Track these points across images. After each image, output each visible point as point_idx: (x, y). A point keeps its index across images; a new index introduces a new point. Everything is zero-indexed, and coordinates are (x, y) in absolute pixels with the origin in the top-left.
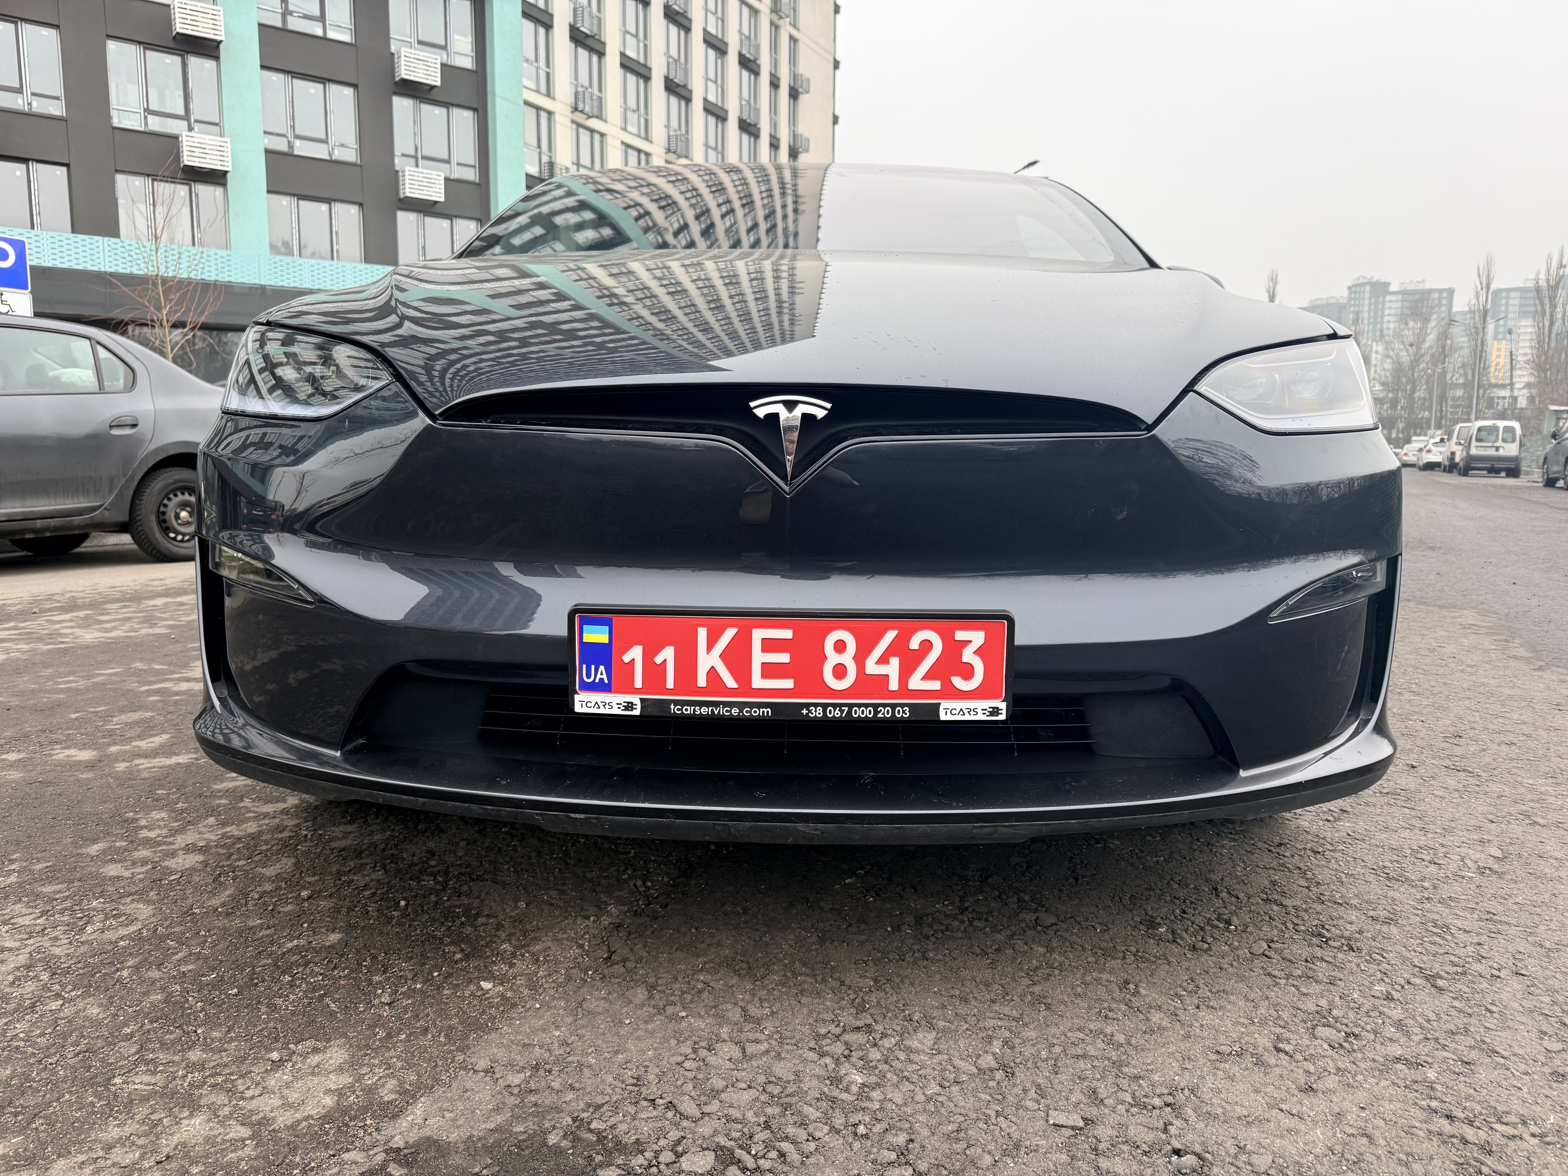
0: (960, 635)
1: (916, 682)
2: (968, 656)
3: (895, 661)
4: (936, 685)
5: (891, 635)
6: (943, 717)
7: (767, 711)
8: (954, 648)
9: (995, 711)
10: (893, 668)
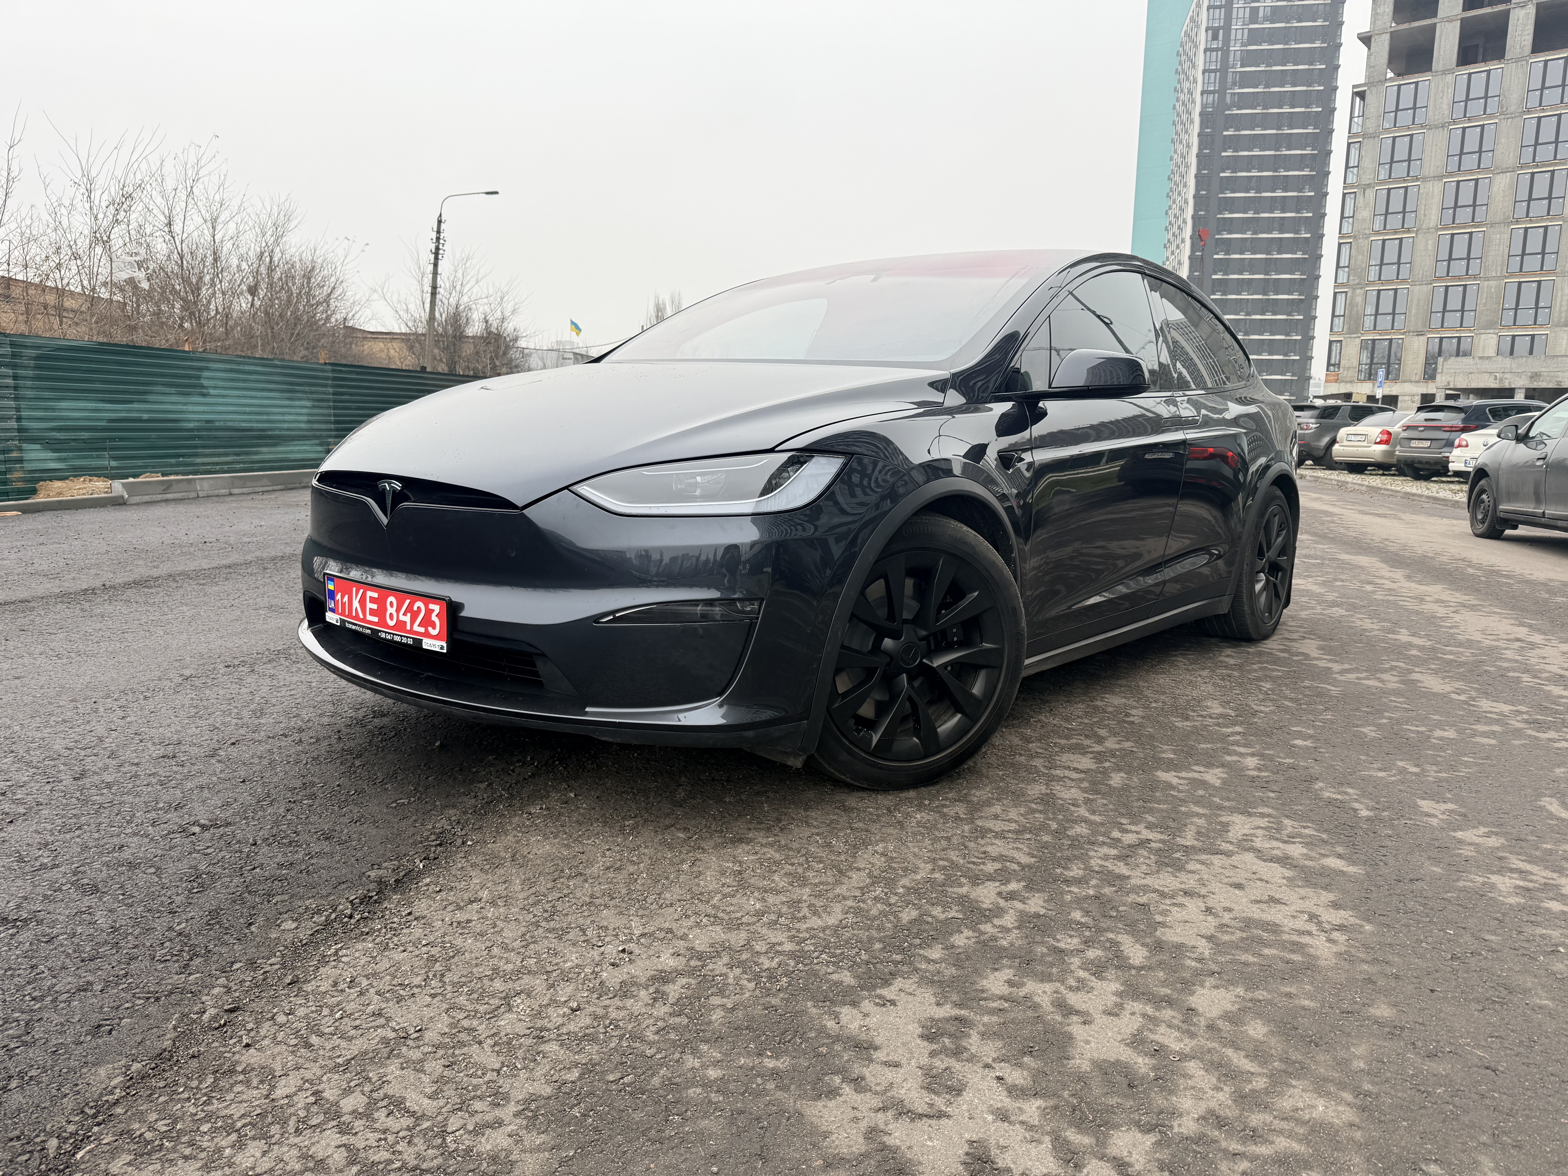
0: (431, 606)
1: (416, 628)
2: (434, 618)
3: (409, 615)
4: (422, 630)
5: (408, 601)
6: (425, 647)
7: (369, 631)
8: (429, 612)
9: (442, 648)
10: (407, 619)
